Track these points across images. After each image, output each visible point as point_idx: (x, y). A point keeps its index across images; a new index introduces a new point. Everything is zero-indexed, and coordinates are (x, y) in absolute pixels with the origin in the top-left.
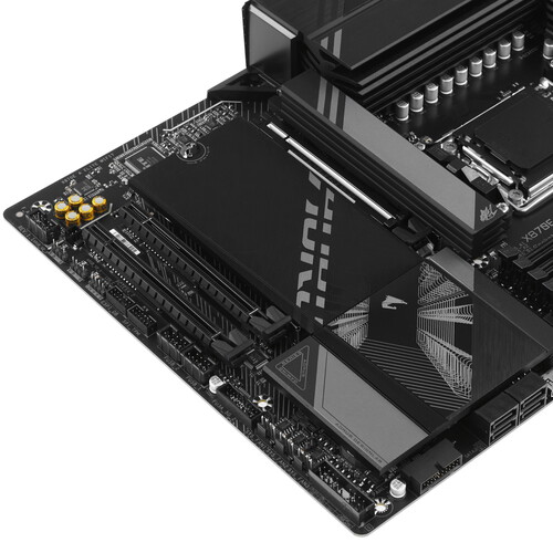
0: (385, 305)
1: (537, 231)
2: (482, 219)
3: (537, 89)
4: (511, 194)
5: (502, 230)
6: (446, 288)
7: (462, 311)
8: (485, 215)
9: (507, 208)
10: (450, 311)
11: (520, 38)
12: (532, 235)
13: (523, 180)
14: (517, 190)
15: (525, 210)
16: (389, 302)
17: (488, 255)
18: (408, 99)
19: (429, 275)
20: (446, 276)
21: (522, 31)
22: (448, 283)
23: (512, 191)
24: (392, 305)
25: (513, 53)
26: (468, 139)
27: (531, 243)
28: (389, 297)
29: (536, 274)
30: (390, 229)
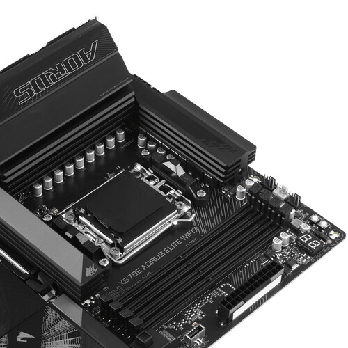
0: (19, 339)
1: (129, 278)
2: (87, 275)
3: (132, 171)
4: (112, 251)
5: (103, 280)
6: (62, 325)
7: (73, 342)
8: (90, 272)
9: (108, 262)
10: (64, 343)
11: (121, 134)
12: (126, 280)
13: (120, 240)
14: (116, 247)
15: (121, 262)
16: (22, 336)
17: (94, 296)
18: (42, 182)
19: (51, 315)
20: (63, 316)
21: (122, 129)
22: (64, 322)
23: (113, 248)
24: (24, 339)
25: (117, 143)
26: (82, 211)
27: (125, 287)
28: (22, 333)
29: (124, 314)
30: (25, 281)
